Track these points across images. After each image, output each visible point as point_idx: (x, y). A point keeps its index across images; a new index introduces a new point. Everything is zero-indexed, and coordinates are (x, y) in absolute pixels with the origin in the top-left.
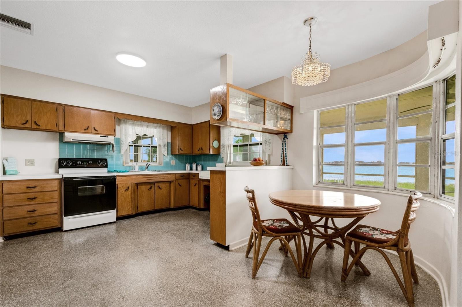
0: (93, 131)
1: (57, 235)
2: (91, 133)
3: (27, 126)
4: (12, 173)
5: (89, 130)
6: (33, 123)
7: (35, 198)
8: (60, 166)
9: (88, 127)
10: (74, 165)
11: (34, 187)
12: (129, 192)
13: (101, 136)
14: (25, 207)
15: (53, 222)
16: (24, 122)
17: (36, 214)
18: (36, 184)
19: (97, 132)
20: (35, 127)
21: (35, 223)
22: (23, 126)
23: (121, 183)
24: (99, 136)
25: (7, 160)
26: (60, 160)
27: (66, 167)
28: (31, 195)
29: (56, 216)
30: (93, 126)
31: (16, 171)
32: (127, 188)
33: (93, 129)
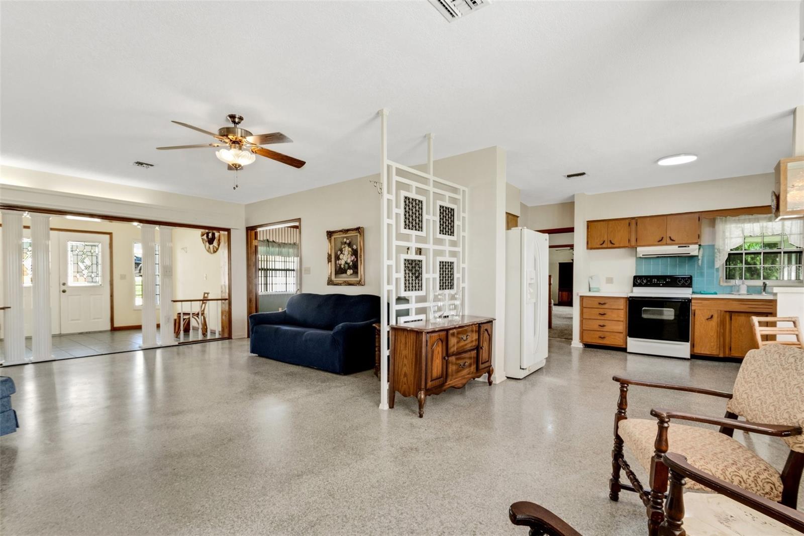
0: (669, 241)
1: (620, 354)
2: (666, 244)
3: (604, 246)
4: (595, 290)
5: (664, 241)
6: (609, 242)
7: (604, 314)
8: (635, 285)
9: (663, 238)
10: (649, 283)
11: (604, 304)
12: (714, 323)
13: (679, 247)
14: (598, 321)
15: (617, 341)
16: (602, 243)
17: (605, 329)
18: (606, 301)
19: (673, 242)
20: (611, 245)
21: (604, 338)
22: (601, 246)
23: (700, 308)
24: (677, 246)
25: (592, 278)
26: (635, 277)
27: (640, 285)
28: (602, 311)
29: (622, 336)
30: (668, 236)
31: (598, 288)
32: (710, 317)
33: (668, 239)
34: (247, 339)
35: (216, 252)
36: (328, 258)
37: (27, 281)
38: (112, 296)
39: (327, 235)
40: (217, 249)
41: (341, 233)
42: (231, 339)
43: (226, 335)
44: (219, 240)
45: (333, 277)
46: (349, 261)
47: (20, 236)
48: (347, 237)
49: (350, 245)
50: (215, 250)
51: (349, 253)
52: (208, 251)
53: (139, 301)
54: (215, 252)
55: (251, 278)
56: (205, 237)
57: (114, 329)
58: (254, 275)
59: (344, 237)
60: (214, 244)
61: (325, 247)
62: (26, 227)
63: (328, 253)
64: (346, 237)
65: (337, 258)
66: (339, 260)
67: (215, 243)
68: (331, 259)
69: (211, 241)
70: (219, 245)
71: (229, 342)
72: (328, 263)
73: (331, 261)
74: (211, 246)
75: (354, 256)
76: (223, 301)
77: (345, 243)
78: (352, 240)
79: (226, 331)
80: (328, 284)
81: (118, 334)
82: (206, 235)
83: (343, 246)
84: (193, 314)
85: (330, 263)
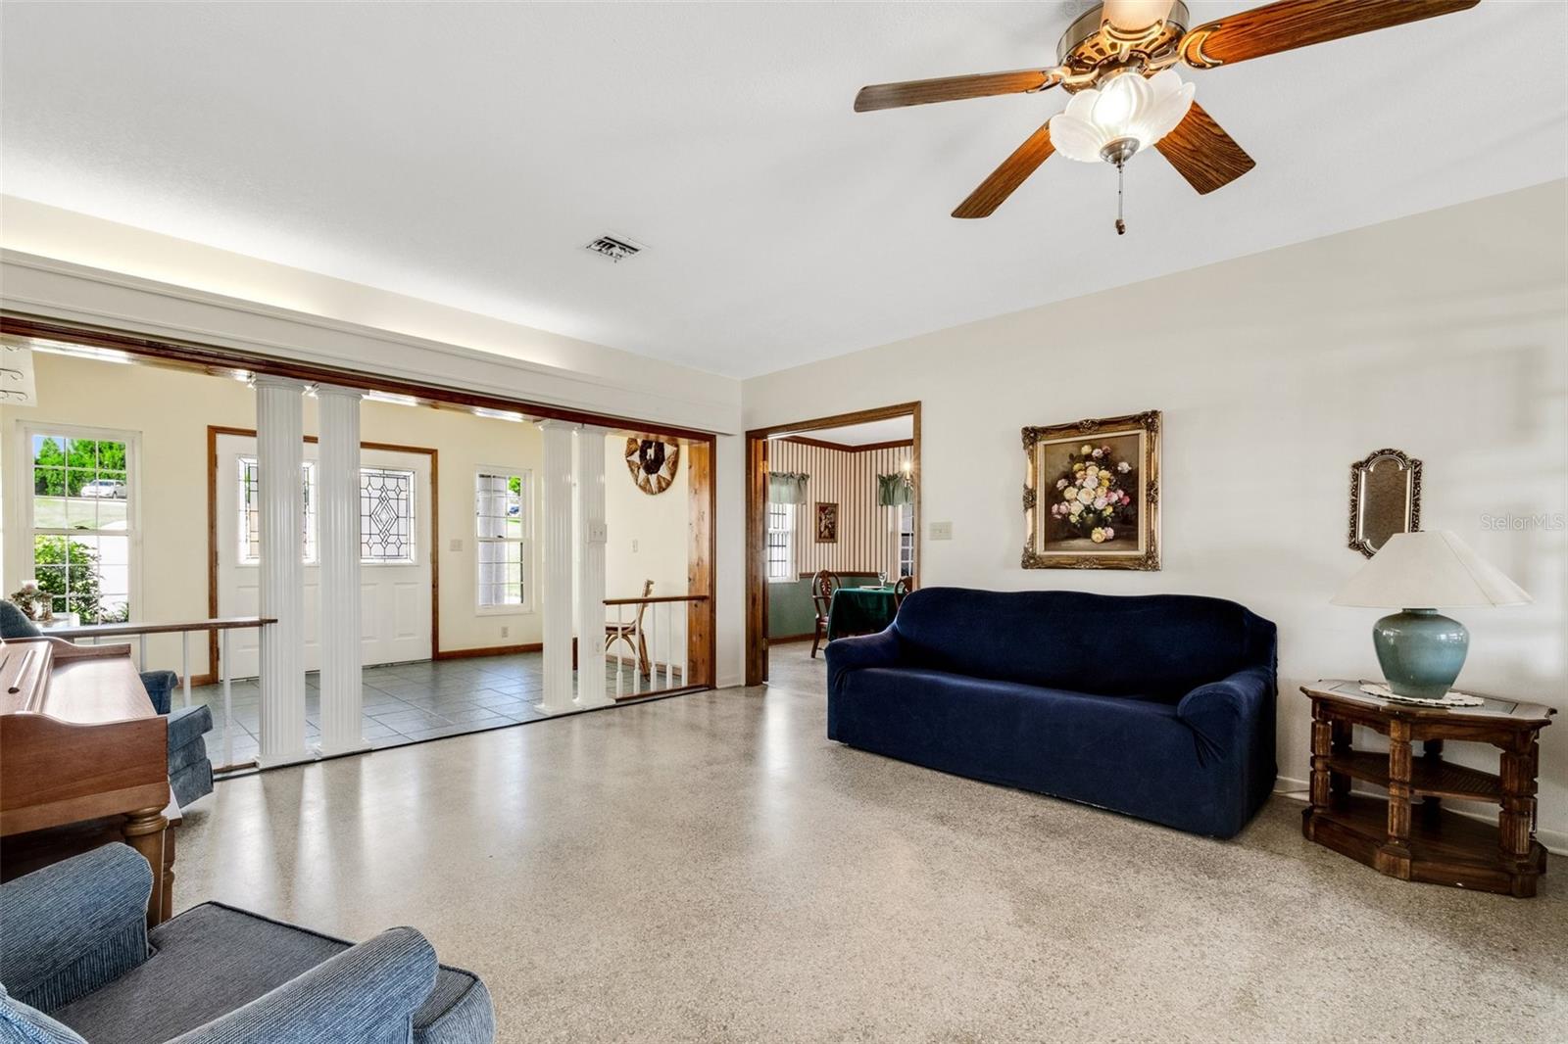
34: (744, 691)
35: (664, 490)
36: (1025, 498)
37: (311, 554)
38: (435, 586)
39: (1024, 440)
40: (669, 484)
41: (1073, 431)
42: (715, 688)
43: (702, 681)
44: (675, 463)
45: (1040, 549)
46: (1099, 504)
47: (298, 457)
48: (1094, 444)
49: (1107, 462)
50: (664, 485)
51: (1100, 484)
52: (643, 488)
53: (511, 599)
54: (661, 489)
55: (755, 548)
56: (636, 458)
57: (438, 657)
58: (760, 543)
59: (1083, 443)
60: (659, 473)
61: (1019, 470)
62: (307, 439)
63: (1026, 487)
64: (1088, 442)
65: (1054, 496)
66: (1059, 503)
67: (664, 471)
68: (1034, 499)
69: (652, 467)
70: (673, 475)
71: (710, 697)
72: (1026, 509)
73: (1033, 506)
74: (653, 478)
75: (1121, 493)
76: (694, 602)
77: (1088, 457)
78: (1114, 448)
79: (703, 670)
80: (1026, 565)
81: (447, 668)
82: (638, 453)
83: (1076, 467)
84: (623, 629)
85: (1030, 511)
